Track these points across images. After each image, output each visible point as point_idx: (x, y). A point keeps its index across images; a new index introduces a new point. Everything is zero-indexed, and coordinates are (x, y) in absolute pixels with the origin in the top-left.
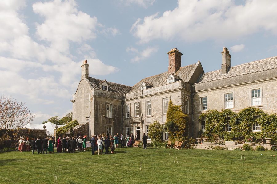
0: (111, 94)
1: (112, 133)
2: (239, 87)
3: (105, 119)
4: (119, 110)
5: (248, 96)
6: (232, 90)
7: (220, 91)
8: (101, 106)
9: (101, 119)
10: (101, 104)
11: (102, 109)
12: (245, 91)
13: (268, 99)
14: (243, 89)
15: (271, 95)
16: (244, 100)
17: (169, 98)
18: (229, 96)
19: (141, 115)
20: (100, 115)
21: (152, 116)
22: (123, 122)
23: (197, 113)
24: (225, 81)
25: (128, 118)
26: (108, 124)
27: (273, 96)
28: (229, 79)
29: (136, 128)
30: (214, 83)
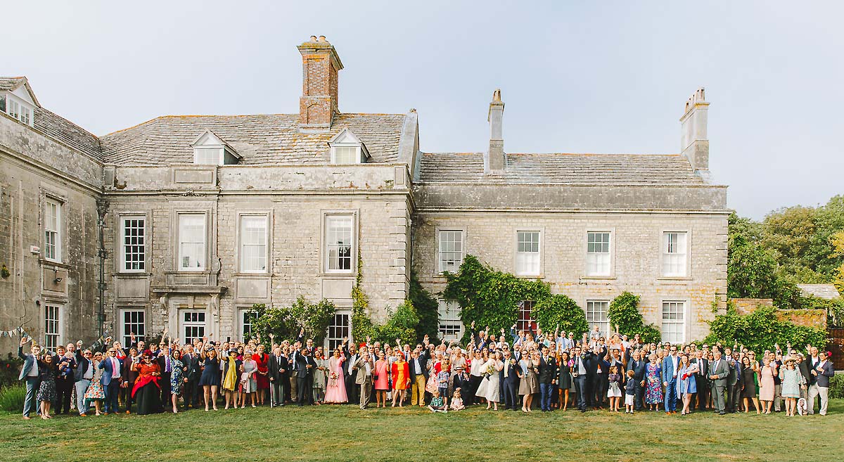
0: (59, 152)
1: (65, 331)
2: (558, 218)
3: (36, 264)
4: (88, 231)
5: (581, 246)
6: (539, 225)
7: (503, 220)
8: (21, 202)
9: (21, 265)
10: (21, 193)
11: (25, 216)
12: (574, 231)
13: (627, 261)
14: (567, 226)
15: (634, 253)
16: (570, 255)
17: (358, 216)
18: (528, 239)
19: (217, 264)
20: (16, 243)
21: (273, 276)
22: (103, 286)
23: (427, 280)
24: (520, 192)
25: (131, 271)
26: (48, 292)
27: (638, 255)
28: (533, 191)
29: (182, 316)
30: (485, 193)
